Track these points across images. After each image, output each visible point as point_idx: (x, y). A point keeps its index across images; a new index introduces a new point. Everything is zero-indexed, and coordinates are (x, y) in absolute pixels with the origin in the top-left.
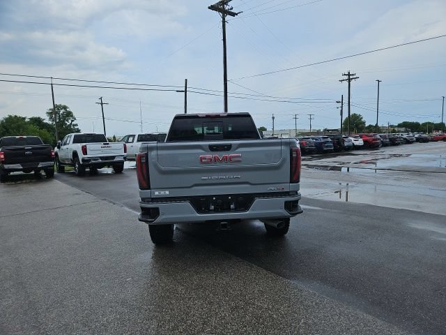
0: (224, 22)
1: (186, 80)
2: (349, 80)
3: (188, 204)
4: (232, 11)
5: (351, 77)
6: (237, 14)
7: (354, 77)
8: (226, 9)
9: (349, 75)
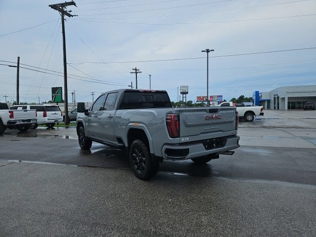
0: (63, 20)
1: (19, 58)
2: (136, 73)
3: (202, 145)
4: (70, 13)
5: (137, 71)
6: (72, 16)
7: (139, 71)
8: (65, 10)
9: (136, 70)
